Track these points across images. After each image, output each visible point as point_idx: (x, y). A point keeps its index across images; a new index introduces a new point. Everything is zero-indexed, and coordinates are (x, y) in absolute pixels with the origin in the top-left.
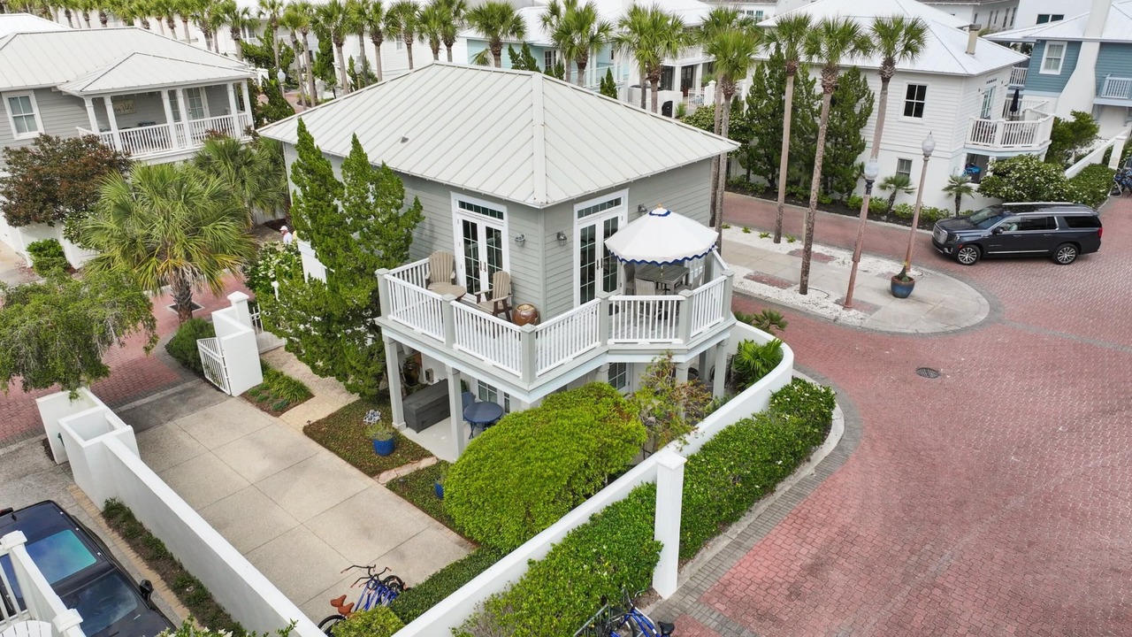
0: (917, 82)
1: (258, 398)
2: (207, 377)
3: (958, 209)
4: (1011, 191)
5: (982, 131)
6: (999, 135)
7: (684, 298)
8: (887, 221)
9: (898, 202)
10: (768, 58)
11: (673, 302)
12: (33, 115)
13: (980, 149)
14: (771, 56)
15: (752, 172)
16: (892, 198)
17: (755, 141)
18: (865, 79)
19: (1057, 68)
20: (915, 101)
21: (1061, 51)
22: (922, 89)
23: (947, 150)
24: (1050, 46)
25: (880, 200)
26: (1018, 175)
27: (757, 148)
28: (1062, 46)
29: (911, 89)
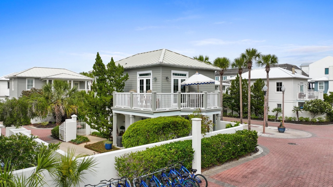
0: (279, 81)
1: (73, 142)
2: (60, 139)
3: (298, 116)
4: (313, 108)
5: (301, 95)
6: (307, 96)
7: (204, 93)
8: (276, 122)
9: (279, 116)
10: (235, 79)
11: (201, 94)
12: (33, 85)
13: (302, 100)
14: (236, 78)
15: (233, 111)
16: (277, 115)
17: (233, 101)
18: (263, 82)
19: (323, 89)
20: (279, 87)
21: (323, 84)
22: (281, 84)
23: (292, 100)
24: (319, 83)
25: (273, 116)
26: (314, 103)
27: (234, 103)
28: (323, 83)
29: (278, 84)
